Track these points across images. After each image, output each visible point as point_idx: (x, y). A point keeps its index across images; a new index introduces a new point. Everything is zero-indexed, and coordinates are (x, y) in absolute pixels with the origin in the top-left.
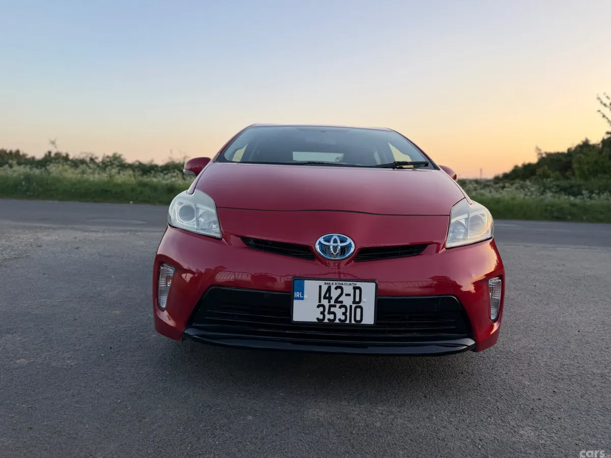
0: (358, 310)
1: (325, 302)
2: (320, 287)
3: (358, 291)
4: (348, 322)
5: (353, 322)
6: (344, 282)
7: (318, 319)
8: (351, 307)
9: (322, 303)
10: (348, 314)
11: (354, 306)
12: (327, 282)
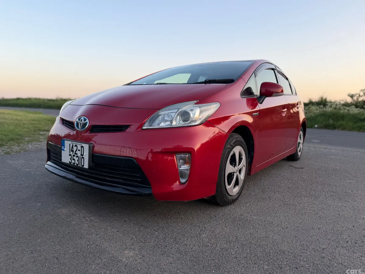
0: (83, 159)
1: (71, 153)
2: (70, 144)
3: (82, 148)
4: (79, 165)
5: (81, 166)
6: (78, 143)
7: (69, 162)
8: (80, 157)
9: (71, 154)
10: (79, 161)
11: (81, 157)
12: (72, 142)
